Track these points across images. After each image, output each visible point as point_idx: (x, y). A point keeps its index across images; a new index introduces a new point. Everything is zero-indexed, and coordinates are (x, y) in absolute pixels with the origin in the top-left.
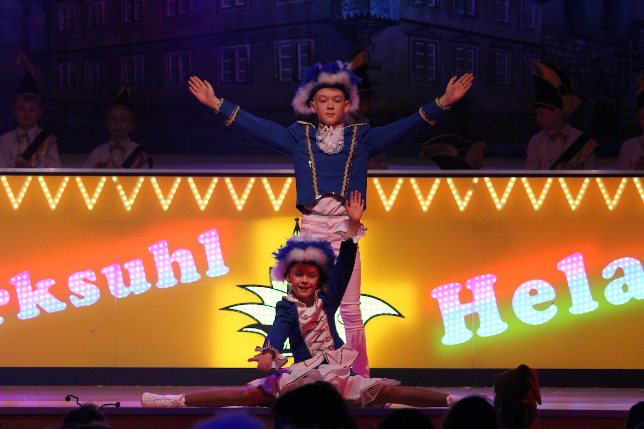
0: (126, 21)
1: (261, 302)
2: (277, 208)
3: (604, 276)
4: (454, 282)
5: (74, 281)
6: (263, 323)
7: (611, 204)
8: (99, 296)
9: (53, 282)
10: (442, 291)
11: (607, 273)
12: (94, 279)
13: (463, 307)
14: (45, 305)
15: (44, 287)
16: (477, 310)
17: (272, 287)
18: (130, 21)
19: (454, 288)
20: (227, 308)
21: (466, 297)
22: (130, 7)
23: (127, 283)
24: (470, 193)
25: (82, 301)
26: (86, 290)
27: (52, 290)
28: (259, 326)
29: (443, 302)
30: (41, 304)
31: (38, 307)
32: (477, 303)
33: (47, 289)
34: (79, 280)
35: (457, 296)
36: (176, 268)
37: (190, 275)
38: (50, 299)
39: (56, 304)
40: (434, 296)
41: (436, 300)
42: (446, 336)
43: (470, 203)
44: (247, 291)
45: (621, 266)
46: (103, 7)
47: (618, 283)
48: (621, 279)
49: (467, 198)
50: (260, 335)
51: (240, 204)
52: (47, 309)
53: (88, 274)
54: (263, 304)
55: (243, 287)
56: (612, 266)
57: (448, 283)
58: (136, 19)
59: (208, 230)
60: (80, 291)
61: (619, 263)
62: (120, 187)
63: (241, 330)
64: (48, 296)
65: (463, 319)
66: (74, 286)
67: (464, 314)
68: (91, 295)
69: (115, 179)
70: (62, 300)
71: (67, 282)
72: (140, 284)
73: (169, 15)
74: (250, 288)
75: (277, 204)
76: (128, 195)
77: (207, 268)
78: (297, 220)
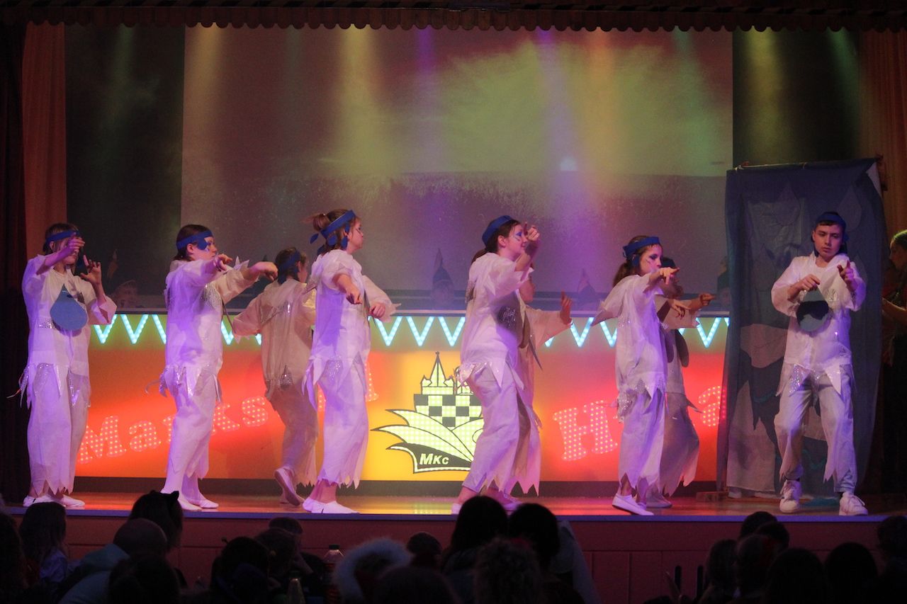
1: (406, 424)
2: (420, 344)
3: (700, 402)
4: (572, 407)
5: (246, 405)
6: (408, 442)
7: (706, 340)
8: (267, 418)
9: (229, 406)
10: (562, 415)
11: (703, 399)
12: (264, 404)
13: (580, 429)
14: (222, 426)
15: (221, 411)
16: (592, 431)
17: (416, 411)
19: (572, 413)
20: (377, 429)
21: (583, 420)
24: (586, 331)
25: (253, 422)
26: (256, 413)
27: (227, 412)
28: (404, 444)
29: (563, 425)
30: (219, 424)
31: (216, 427)
32: (592, 425)
33: (223, 412)
34: (250, 404)
35: (575, 419)
38: (226, 421)
39: (231, 425)
40: (556, 419)
41: (557, 423)
42: (565, 453)
43: (586, 339)
44: (394, 415)
45: (714, 393)
47: (711, 408)
48: (714, 404)
49: (584, 335)
50: (406, 453)
51: (388, 340)
52: (224, 428)
53: (258, 399)
54: (408, 425)
55: (391, 411)
56: (706, 394)
57: (567, 408)
60: (252, 414)
61: (712, 391)
63: (389, 448)
64: (224, 418)
65: (580, 439)
66: (247, 410)
67: (580, 434)
68: (261, 418)
70: (236, 422)
71: (241, 405)
74: (397, 412)
75: (420, 340)
78: (438, 353)
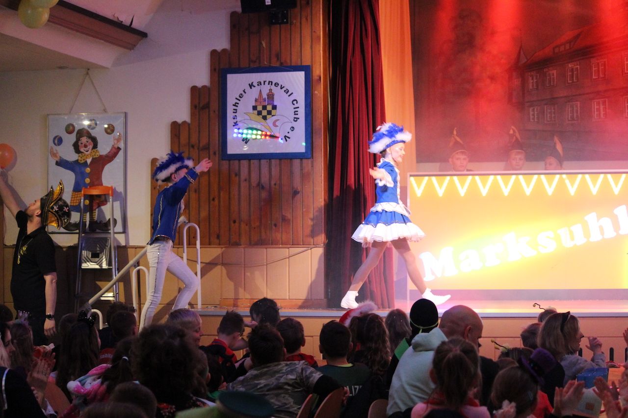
0: (569, 82)
5: (540, 237)
8: (556, 247)
9: (529, 238)
12: (553, 236)
14: (525, 253)
18: (571, 82)
22: (571, 73)
23: (572, 239)
25: (546, 250)
27: (528, 243)
30: (522, 252)
31: (520, 253)
33: (525, 242)
34: (543, 237)
36: (601, 229)
37: (610, 233)
38: (527, 249)
39: (531, 251)
46: (555, 75)
52: (526, 255)
53: (549, 233)
58: (575, 81)
59: (620, 205)
60: (545, 243)
62: (567, 182)
64: (526, 247)
66: (541, 241)
68: (552, 246)
69: (564, 176)
70: (534, 249)
71: (537, 238)
72: (580, 240)
73: (594, 78)
76: (572, 185)
77: (619, 229)
